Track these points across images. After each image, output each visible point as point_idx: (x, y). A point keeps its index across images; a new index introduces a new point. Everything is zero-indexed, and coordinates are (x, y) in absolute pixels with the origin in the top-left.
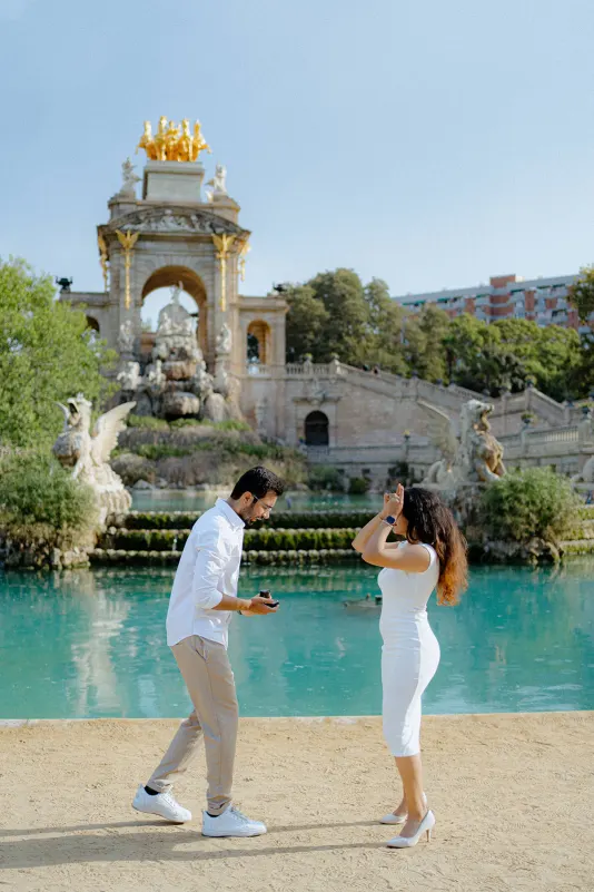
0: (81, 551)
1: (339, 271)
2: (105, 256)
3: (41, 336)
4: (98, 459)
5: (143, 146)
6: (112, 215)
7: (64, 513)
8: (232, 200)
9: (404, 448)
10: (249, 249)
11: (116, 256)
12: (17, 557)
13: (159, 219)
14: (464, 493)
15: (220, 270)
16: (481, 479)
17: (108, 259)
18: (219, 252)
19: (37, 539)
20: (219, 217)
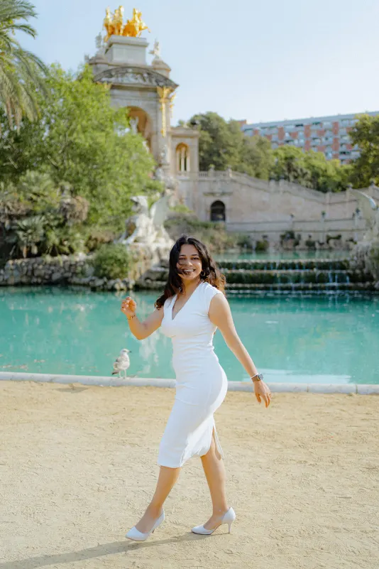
5: (105, 25)
8: (165, 64)
9: (291, 222)
13: (123, 75)
15: (161, 109)
18: (160, 98)
20: (160, 75)
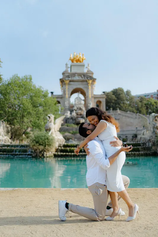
0: (51, 153)
1: (119, 88)
2: (61, 86)
3: (45, 104)
4: (56, 130)
5: (70, 60)
6: (63, 76)
7: (47, 143)
8: (92, 72)
9: (136, 131)
10: (96, 83)
11: (64, 86)
12: (35, 154)
13: (74, 77)
14: (151, 137)
15: (89, 88)
16: (156, 134)
17: (62, 87)
18: (88, 84)
19: (39, 149)
20: (88, 76)
